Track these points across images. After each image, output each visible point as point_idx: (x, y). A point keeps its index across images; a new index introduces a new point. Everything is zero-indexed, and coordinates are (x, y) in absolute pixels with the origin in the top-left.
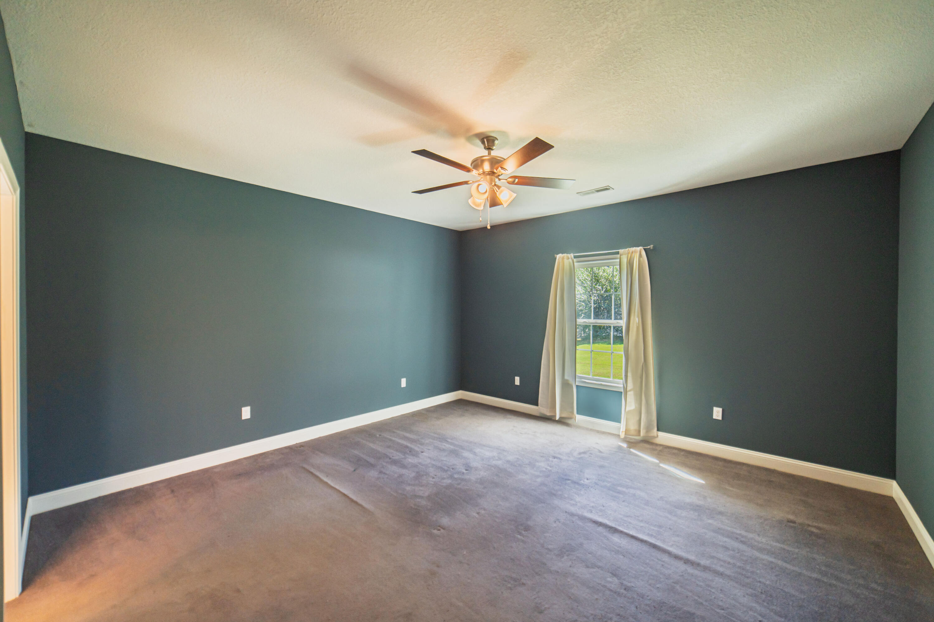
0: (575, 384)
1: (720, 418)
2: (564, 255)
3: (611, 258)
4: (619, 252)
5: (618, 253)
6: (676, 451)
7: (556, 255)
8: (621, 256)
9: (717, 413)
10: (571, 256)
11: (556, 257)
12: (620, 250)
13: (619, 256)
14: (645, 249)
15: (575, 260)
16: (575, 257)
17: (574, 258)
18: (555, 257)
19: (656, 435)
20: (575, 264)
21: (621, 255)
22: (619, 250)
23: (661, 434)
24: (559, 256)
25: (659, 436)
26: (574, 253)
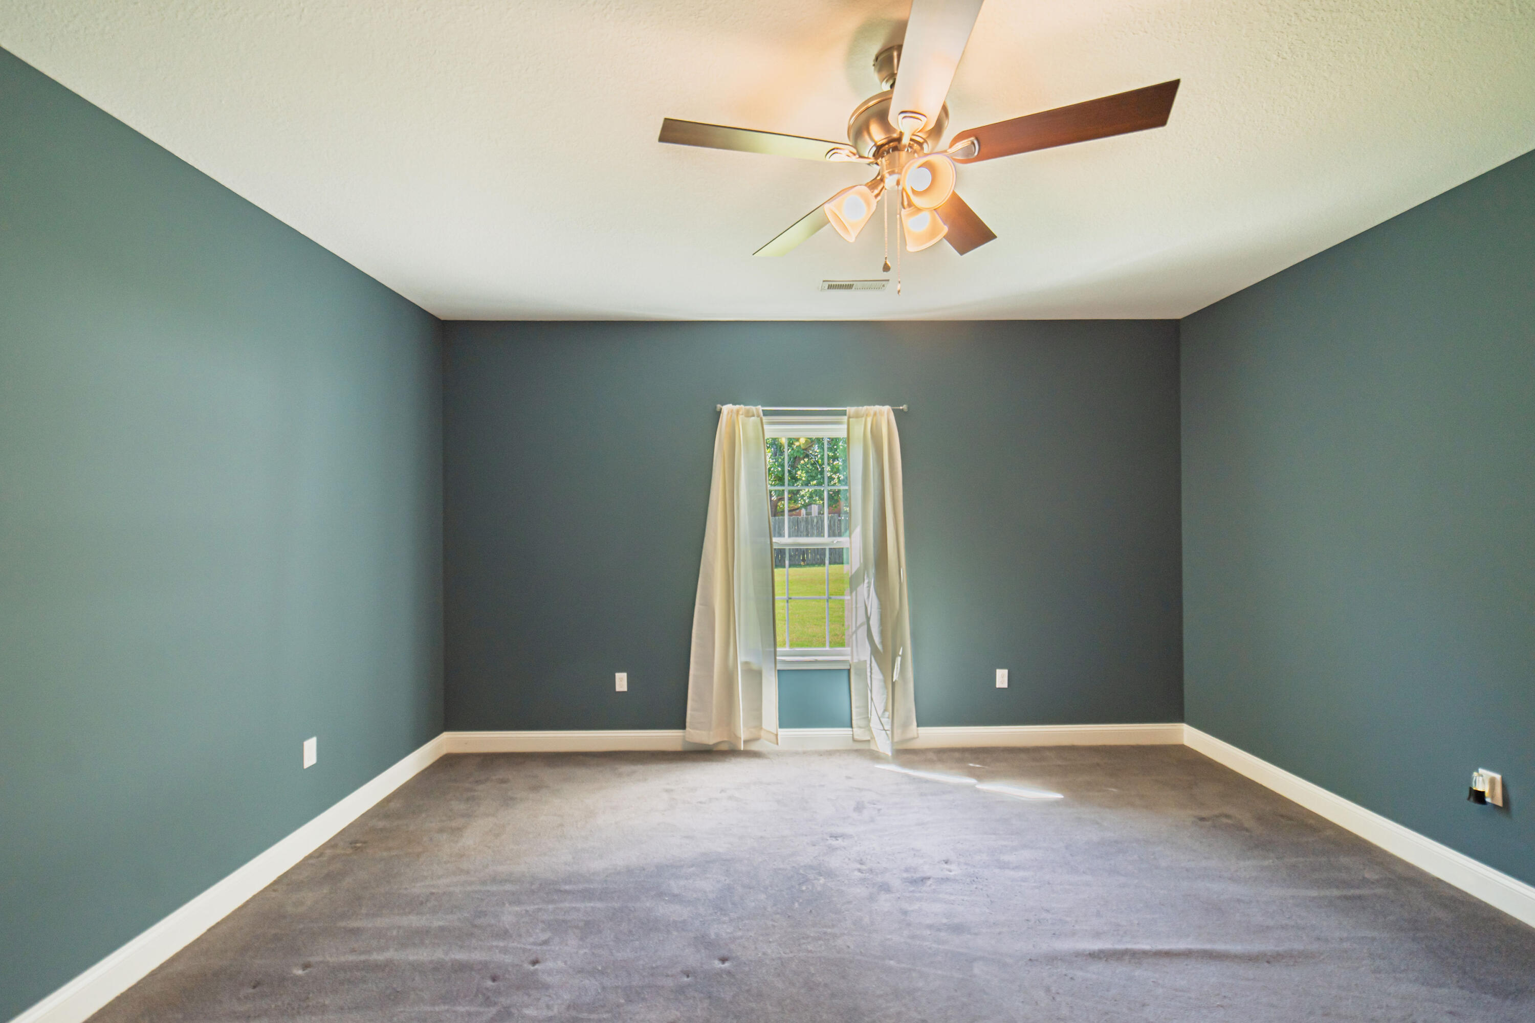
0: (775, 667)
1: (1005, 685)
2: (737, 406)
3: (830, 422)
4: (846, 410)
5: (844, 413)
6: (957, 755)
7: (719, 406)
8: (851, 420)
9: (1002, 678)
10: (758, 411)
11: (721, 409)
12: (848, 409)
13: (845, 418)
14: (893, 410)
15: (765, 419)
16: (766, 413)
17: (764, 415)
18: (718, 410)
19: (916, 736)
20: (766, 427)
21: (849, 418)
22: (846, 407)
23: (923, 730)
24: (727, 409)
25: (920, 735)
26: (763, 406)
